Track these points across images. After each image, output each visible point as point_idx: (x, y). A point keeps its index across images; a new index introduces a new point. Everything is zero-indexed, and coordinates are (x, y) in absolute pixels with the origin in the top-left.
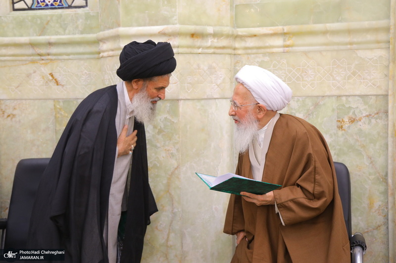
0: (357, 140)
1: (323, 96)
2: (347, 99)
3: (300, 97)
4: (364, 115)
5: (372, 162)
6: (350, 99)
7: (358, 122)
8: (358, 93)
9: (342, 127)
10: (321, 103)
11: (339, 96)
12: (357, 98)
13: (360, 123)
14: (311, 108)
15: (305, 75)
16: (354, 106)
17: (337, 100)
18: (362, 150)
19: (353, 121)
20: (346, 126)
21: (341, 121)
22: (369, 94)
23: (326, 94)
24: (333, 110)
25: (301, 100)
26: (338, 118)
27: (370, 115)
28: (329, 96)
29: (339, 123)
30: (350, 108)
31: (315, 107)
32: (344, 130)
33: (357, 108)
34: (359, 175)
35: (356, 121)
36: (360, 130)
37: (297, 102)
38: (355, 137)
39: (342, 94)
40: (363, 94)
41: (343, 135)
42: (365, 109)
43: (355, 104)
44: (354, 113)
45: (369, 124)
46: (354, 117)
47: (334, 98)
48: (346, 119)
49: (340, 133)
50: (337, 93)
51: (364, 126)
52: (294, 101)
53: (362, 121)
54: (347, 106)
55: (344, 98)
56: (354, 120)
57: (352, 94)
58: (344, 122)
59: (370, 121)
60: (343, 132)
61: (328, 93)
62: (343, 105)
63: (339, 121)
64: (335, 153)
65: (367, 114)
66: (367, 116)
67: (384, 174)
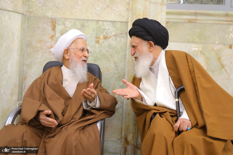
0: (108, 51)
1: (88, 20)
2: (103, 23)
3: (72, 19)
4: (113, 34)
5: (116, 66)
6: (105, 23)
7: (109, 39)
8: (110, 19)
9: (98, 42)
10: (86, 24)
11: (98, 21)
12: (109, 23)
13: (110, 40)
14: (79, 28)
15: (76, 5)
16: (107, 28)
17: (96, 23)
18: (110, 57)
19: (105, 38)
20: (101, 41)
21: (98, 37)
22: (116, 20)
23: (89, 19)
24: (94, 30)
25: (73, 21)
26: (96, 35)
27: (117, 35)
28: (91, 20)
29: (97, 39)
30: (104, 29)
31: (82, 27)
32: (100, 44)
33: (109, 29)
34: (108, 75)
35: (107, 38)
36: (110, 44)
37: (70, 23)
38: (106, 49)
39: (100, 19)
40: (113, 20)
41: (99, 47)
42: (114, 31)
43: (108, 26)
44: (107, 33)
45: (115, 40)
46: (106, 36)
47: (94, 22)
48: (101, 37)
49: (97, 45)
50: (96, 18)
51: (112, 42)
52: (68, 22)
53: (111, 38)
54: (103, 28)
55: (101, 22)
56: (107, 37)
57: (106, 19)
58: (100, 38)
59: (116, 39)
60: (99, 45)
61: (91, 18)
62: (100, 27)
63: (97, 38)
64: (93, 59)
65: (115, 34)
66: (115, 35)
67: (123, 74)
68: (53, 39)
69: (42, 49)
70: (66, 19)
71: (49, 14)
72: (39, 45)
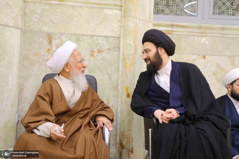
0: (102, 64)
1: (83, 35)
2: (97, 38)
3: (68, 34)
4: (106, 48)
5: (109, 78)
6: (99, 38)
7: (102, 52)
8: (103, 35)
9: (93, 55)
10: (81, 39)
11: (92, 36)
12: (103, 38)
13: (104, 53)
14: (75, 42)
15: (72, 21)
16: (101, 43)
17: (91, 38)
18: (104, 69)
19: (99, 51)
20: (95, 54)
21: (93, 51)
22: (110, 36)
23: (84, 34)
24: (88, 44)
25: (69, 36)
26: (91, 49)
27: (110, 49)
28: (86, 35)
29: (91, 53)
30: (98, 43)
31: (77, 42)
32: (94, 57)
33: (103, 44)
34: (102, 85)
35: (101, 52)
36: (104, 57)
37: (66, 37)
38: (100, 62)
39: (94, 34)
40: (106, 35)
41: (93, 60)
42: (107, 45)
43: (101, 41)
44: (100, 47)
45: (109, 54)
46: (100, 49)
47: (89, 36)
48: (96, 50)
49: (92, 58)
50: (91, 33)
51: (106, 55)
52: (64, 36)
53: (105, 52)
54: (97, 42)
55: (95, 37)
56: (100, 51)
57: (100, 35)
58: (94, 52)
59: (109, 52)
60: (94, 58)
61: (85, 33)
62: (94, 41)
63: (92, 51)
64: (88, 71)
65: (108, 48)
66: (108, 49)
67: (116, 85)
68: (49, 53)
69: (39, 62)
70: (62, 34)
71: (46, 29)
72: (36, 58)
